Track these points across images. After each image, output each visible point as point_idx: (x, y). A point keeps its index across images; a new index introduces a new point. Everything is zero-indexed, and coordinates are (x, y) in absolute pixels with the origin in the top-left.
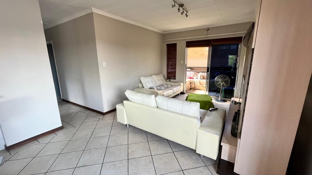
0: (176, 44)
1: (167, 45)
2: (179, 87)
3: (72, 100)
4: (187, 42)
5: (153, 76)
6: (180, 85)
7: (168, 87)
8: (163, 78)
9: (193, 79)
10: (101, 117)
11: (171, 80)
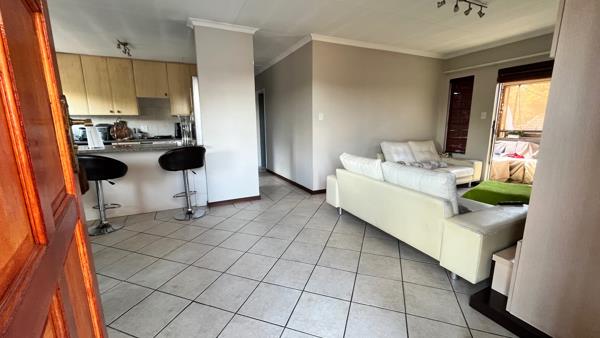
0: (472, 78)
1: (452, 81)
2: (470, 169)
3: (277, 170)
4: (501, 72)
5: (410, 143)
6: (472, 165)
7: (439, 167)
8: (433, 149)
9: (522, 157)
10: (308, 196)
11: (454, 155)
